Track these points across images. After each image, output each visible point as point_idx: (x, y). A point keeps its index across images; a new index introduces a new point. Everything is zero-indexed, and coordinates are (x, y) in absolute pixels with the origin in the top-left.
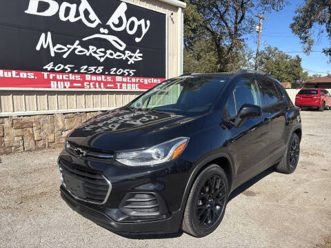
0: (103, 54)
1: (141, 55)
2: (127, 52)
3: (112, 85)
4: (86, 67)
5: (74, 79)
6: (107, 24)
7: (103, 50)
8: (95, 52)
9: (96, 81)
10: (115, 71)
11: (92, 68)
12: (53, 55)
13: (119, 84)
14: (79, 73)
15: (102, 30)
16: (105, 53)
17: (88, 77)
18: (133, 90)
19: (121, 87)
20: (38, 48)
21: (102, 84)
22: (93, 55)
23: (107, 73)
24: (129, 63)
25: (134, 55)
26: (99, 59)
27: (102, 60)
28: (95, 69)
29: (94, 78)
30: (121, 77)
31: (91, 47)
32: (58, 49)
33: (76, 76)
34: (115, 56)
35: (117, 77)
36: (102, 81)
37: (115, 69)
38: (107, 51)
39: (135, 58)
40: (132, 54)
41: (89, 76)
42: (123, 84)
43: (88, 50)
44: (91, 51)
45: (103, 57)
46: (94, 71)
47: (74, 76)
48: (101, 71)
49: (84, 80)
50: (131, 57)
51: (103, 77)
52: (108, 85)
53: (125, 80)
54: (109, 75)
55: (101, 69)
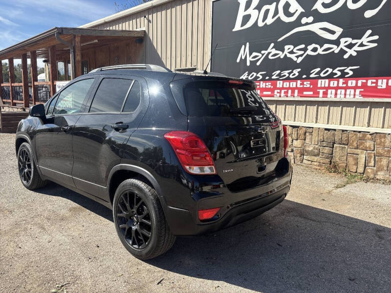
0: (301, 52)
1: (376, 37)
2: (343, 40)
3: (311, 93)
4: (278, 72)
5: (264, 87)
6: (314, 8)
7: (303, 46)
8: (292, 52)
9: (289, 88)
10: (319, 73)
11: (286, 73)
12: (248, 64)
13: (321, 91)
14: (270, 80)
15: (304, 20)
16: (305, 50)
17: (279, 84)
18: (349, 98)
19: (325, 94)
20: (238, 61)
21: (296, 91)
22: (289, 55)
23: (304, 76)
24: (346, 56)
25: (359, 42)
26: (295, 59)
27: (300, 60)
28: (289, 74)
29: (286, 84)
30: (327, 81)
31: (286, 47)
32: (253, 58)
33: (267, 84)
34: (320, 51)
35: (320, 81)
36: (296, 88)
37: (318, 70)
38: (309, 47)
39: (362, 45)
40: (354, 41)
41: (281, 82)
42: (329, 91)
43: (283, 51)
44: (286, 52)
45: (301, 55)
46: (287, 75)
47: (264, 84)
48: (297, 74)
49: (275, 88)
50: (350, 46)
51: (299, 82)
52: (305, 93)
53: (334, 84)
54: (308, 78)
55: (296, 72)
